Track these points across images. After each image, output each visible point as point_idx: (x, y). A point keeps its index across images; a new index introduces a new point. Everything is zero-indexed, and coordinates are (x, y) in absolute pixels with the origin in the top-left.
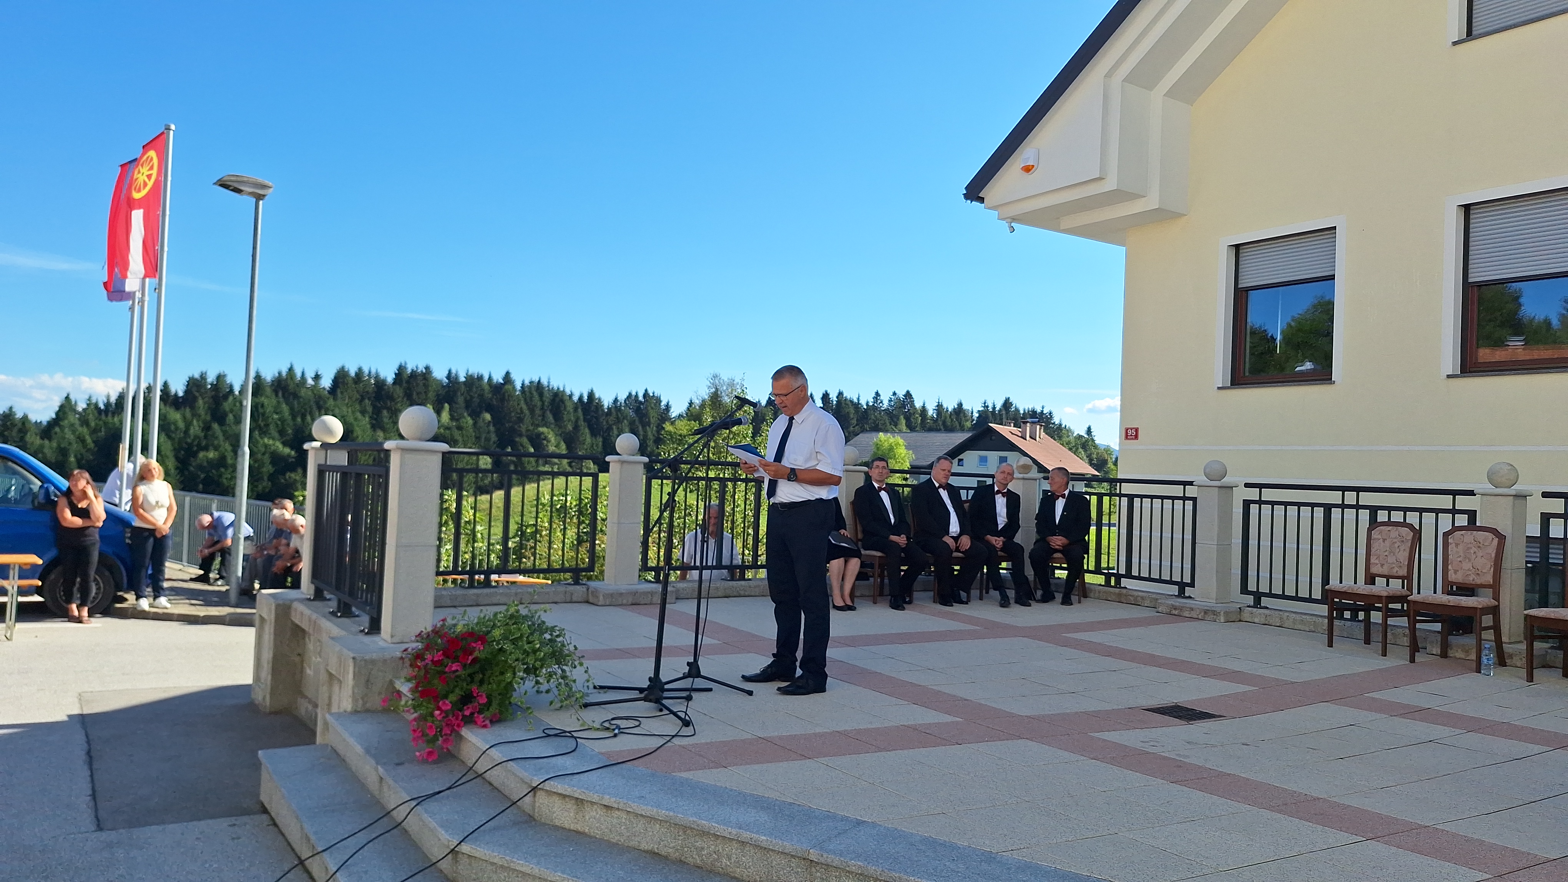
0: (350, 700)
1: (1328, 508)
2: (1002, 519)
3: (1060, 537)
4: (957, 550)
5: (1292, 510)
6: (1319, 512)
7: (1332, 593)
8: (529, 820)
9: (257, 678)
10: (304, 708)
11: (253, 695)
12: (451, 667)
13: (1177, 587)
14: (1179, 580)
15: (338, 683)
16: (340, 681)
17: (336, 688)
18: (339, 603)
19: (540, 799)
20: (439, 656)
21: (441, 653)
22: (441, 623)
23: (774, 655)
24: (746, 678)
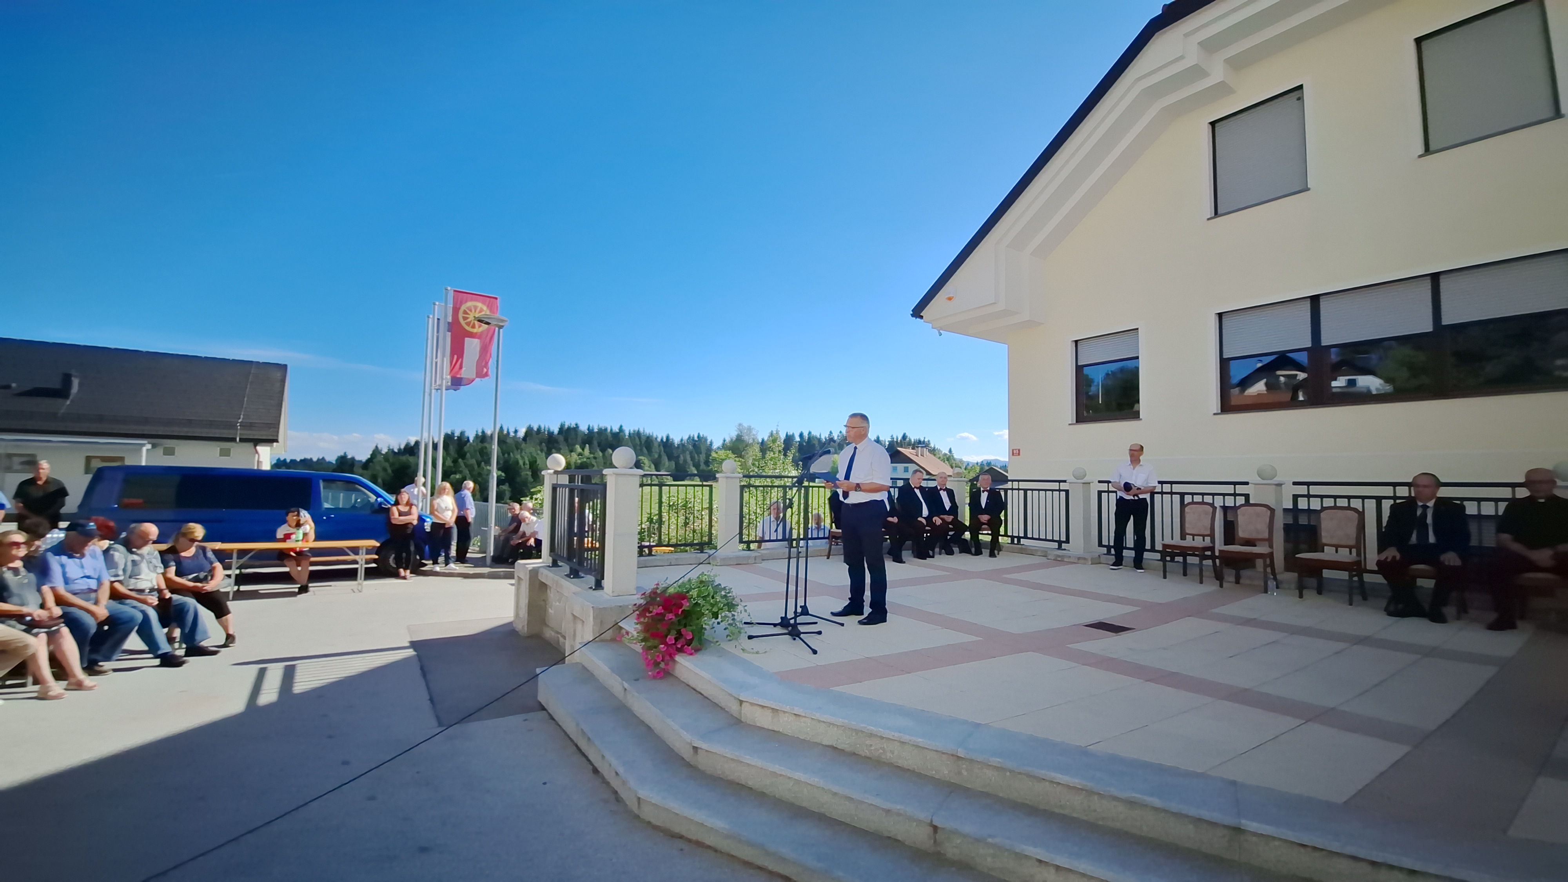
0: (591, 633)
2: (948, 506)
3: (986, 516)
7: (1165, 546)
8: (737, 722)
9: (517, 615)
10: (548, 634)
11: (514, 625)
12: (668, 616)
13: (1057, 543)
14: (1058, 539)
15: (581, 622)
16: (583, 622)
17: (579, 626)
18: (571, 569)
19: (746, 708)
20: (661, 610)
21: (661, 607)
22: (655, 586)
23: (849, 599)
24: (833, 614)
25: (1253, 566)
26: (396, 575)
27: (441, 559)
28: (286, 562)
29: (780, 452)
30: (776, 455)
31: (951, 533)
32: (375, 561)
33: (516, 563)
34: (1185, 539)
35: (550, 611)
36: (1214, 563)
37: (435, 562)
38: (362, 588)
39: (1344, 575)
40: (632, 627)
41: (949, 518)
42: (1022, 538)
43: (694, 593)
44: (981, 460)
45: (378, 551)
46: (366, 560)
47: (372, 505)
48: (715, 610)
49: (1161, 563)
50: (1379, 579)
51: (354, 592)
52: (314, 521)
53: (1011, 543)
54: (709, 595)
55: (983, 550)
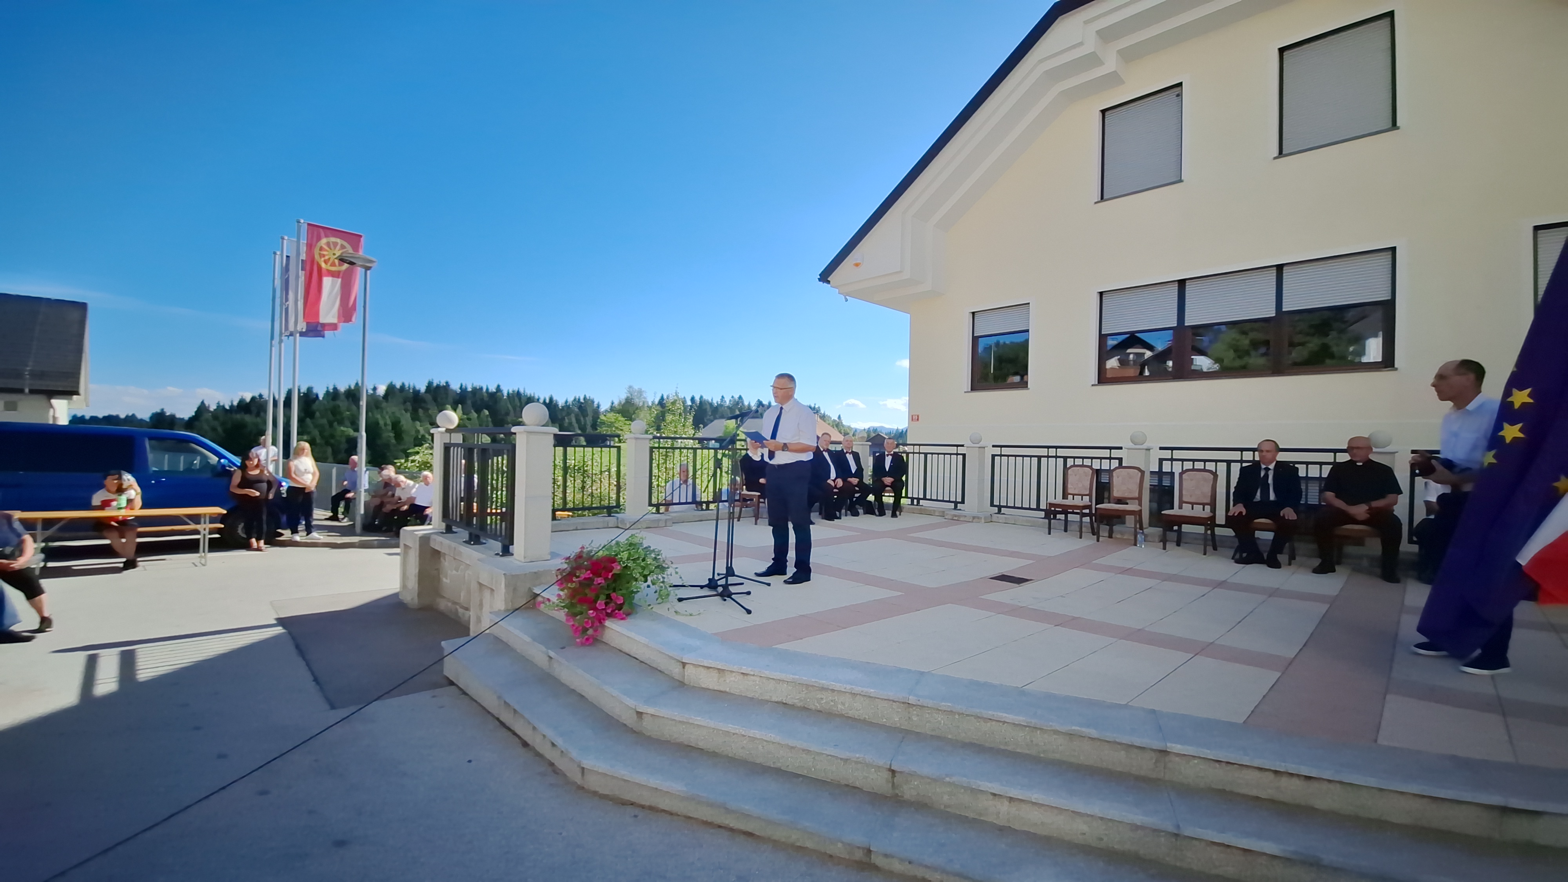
0: (503, 603)
1: (1039, 458)
2: (854, 468)
3: (889, 478)
4: (835, 487)
5: (1019, 459)
6: (1035, 460)
7: (1051, 505)
8: (681, 685)
9: (404, 586)
10: (443, 605)
11: (400, 597)
12: (597, 581)
13: (953, 504)
14: (955, 500)
15: (489, 591)
16: (492, 590)
17: (487, 594)
18: (470, 535)
19: (689, 670)
20: (589, 574)
21: (589, 572)
22: (580, 550)
23: (773, 559)
24: (758, 575)
25: (1124, 523)
26: (247, 547)
27: (301, 527)
28: (105, 534)
29: (680, 415)
30: (677, 417)
31: (857, 495)
32: (218, 531)
33: (402, 531)
34: (1067, 499)
35: (444, 580)
36: (1091, 519)
37: (295, 531)
38: (206, 562)
39: (1200, 529)
40: (553, 594)
41: (855, 481)
42: (922, 499)
43: (625, 555)
44: (868, 427)
45: (222, 519)
46: (210, 529)
47: (213, 468)
48: (646, 572)
49: (1047, 521)
50: (1229, 532)
51: (196, 566)
52: (139, 485)
53: (911, 505)
54: (638, 558)
55: (886, 511)
